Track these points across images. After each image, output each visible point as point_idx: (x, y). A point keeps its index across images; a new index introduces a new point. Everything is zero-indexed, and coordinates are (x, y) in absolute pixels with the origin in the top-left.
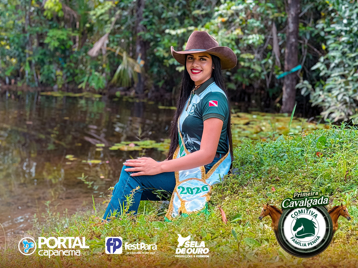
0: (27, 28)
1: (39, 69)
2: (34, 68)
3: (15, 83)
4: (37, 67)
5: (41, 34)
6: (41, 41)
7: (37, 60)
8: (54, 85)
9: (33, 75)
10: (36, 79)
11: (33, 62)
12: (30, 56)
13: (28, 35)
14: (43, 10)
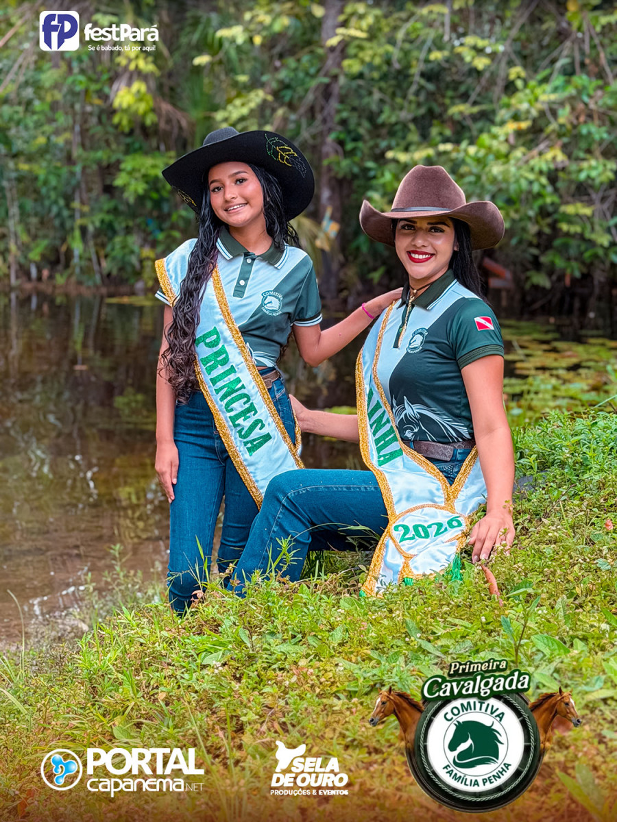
0: (77, 152)
1: (103, 245)
2: (91, 243)
3: (51, 277)
4: (99, 241)
5: (109, 166)
6: (108, 182)
7: (98, 224)
8: (137, 281)
9: (90, 260)
10: (96, 267)
11: (91, 228)
12: (83, 215)
13: (78, 169)
14: (112, 112)
